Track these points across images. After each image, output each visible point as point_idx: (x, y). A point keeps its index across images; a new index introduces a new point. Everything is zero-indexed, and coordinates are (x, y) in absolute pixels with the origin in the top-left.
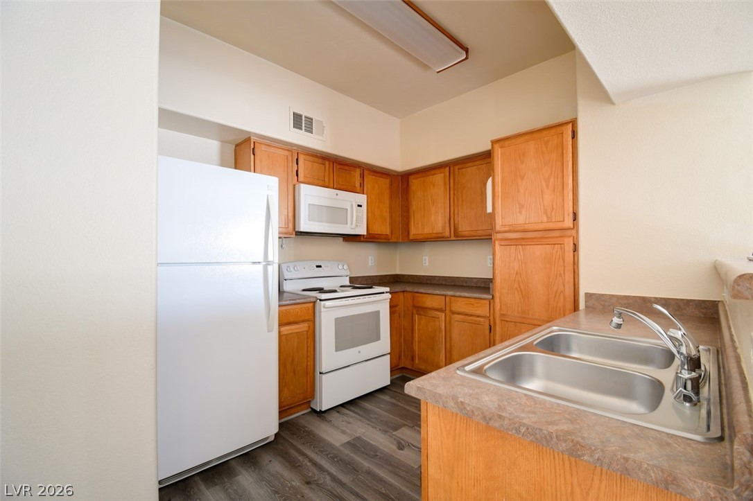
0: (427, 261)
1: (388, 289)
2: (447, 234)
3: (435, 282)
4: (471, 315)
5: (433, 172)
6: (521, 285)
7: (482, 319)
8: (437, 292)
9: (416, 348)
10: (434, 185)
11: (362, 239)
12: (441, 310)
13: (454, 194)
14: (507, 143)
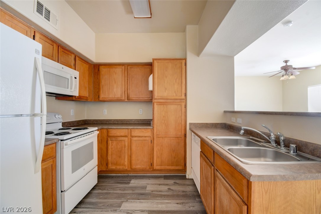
0: (106, 112)
1: (96, 128)
2: (123, 98)
3: (112, 123)
4: (142, 137)
5: (115, 67)
6: (165, 121)
7: (148, 138)
8: (124, 127)
9: (109, 158)
10: (116, 73)
11: (74, 99)
12: (126, 136)
13: (127, 79)
14: (160, 61)
